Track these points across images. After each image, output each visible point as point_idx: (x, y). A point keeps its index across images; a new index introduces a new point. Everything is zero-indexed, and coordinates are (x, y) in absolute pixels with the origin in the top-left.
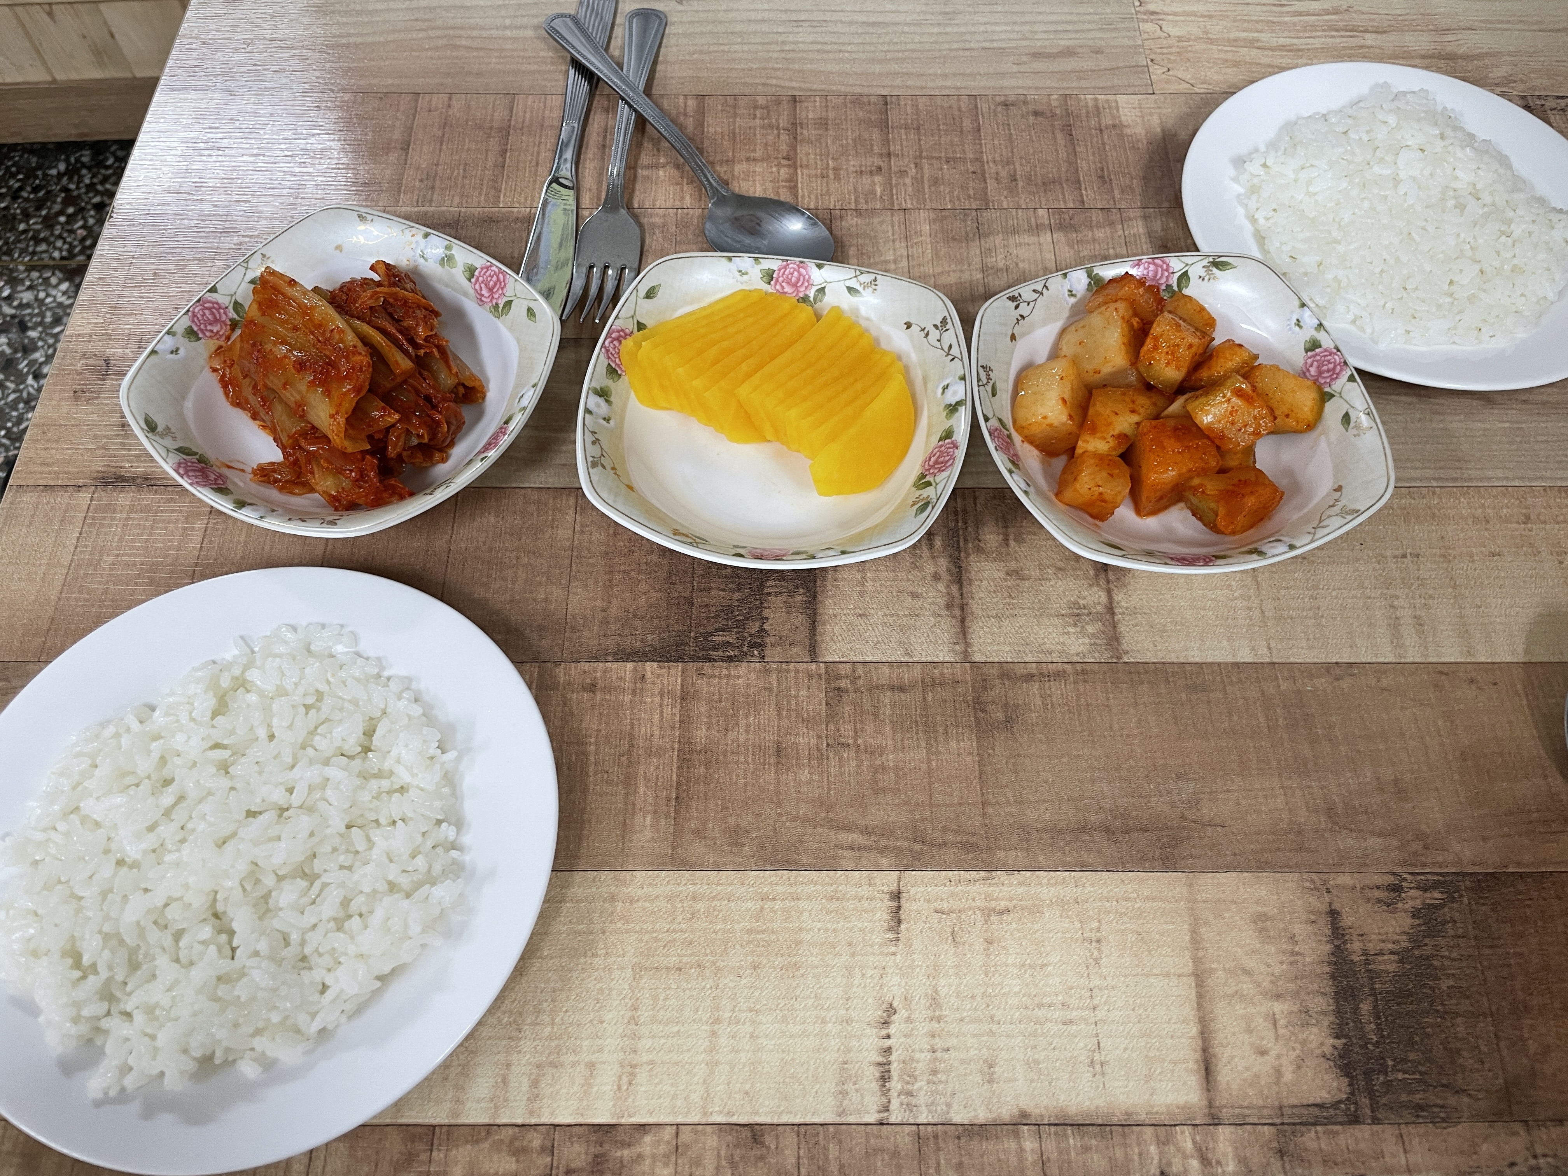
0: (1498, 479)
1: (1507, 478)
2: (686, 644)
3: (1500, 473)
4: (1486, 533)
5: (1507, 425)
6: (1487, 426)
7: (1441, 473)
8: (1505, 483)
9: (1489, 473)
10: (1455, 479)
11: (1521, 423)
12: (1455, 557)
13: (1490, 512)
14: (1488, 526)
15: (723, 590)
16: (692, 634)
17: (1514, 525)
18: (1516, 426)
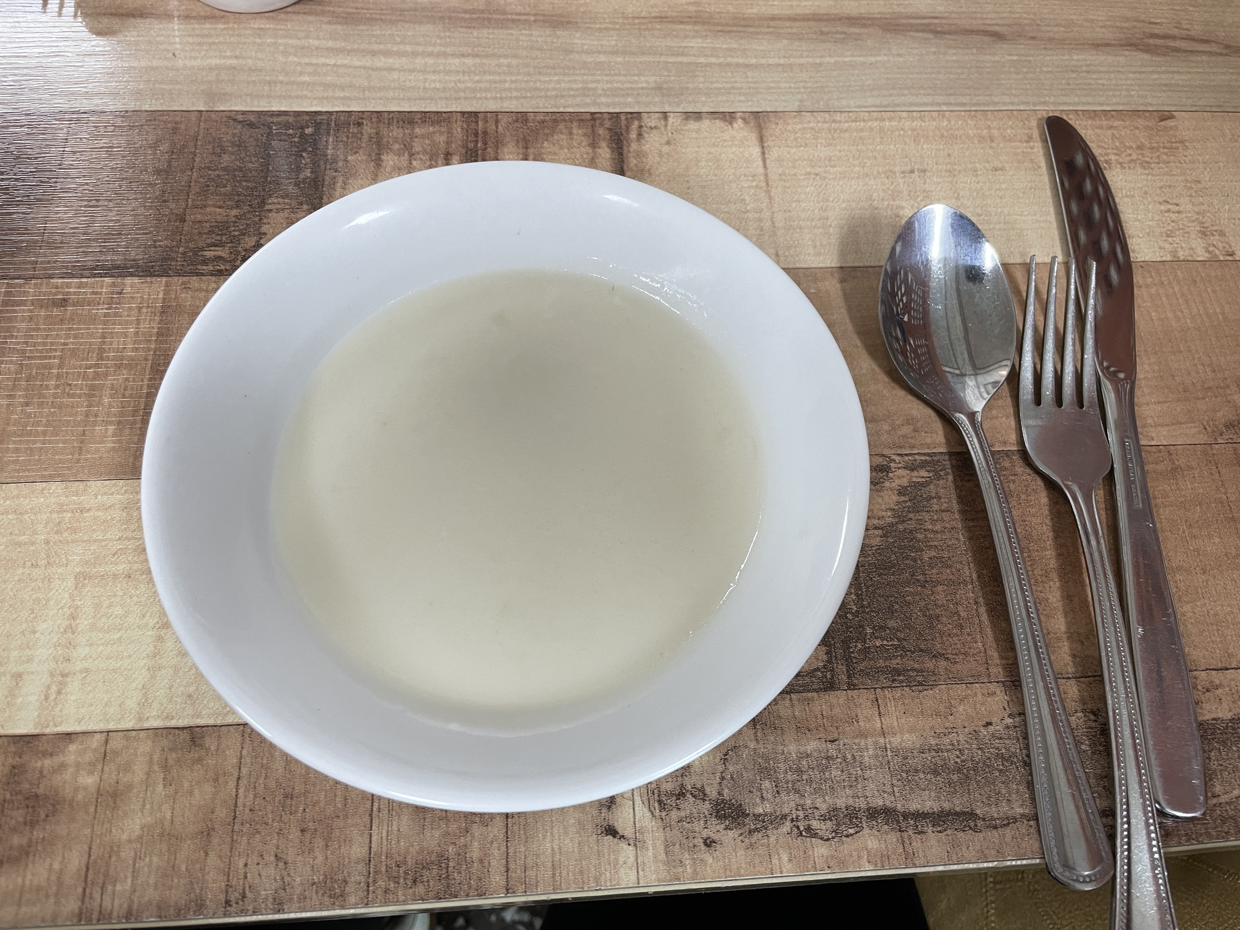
0: (1004, 104)
1: (1012, 104)
2: (174, 259)
3: (1007, 99)
4: (991, 152)
5: (1015, 58)
6: (997, 58)
7: (952, 99)
8: (1010, 108)
9: (996, 99)
10: (964, 104)
11: (1028, 56)
12: (960, 172)
13: (995, 132)
14: (994, 145)
15: (220, 207)
16: (181, 249)
17: (1017, 144)
18: (1023, 58)
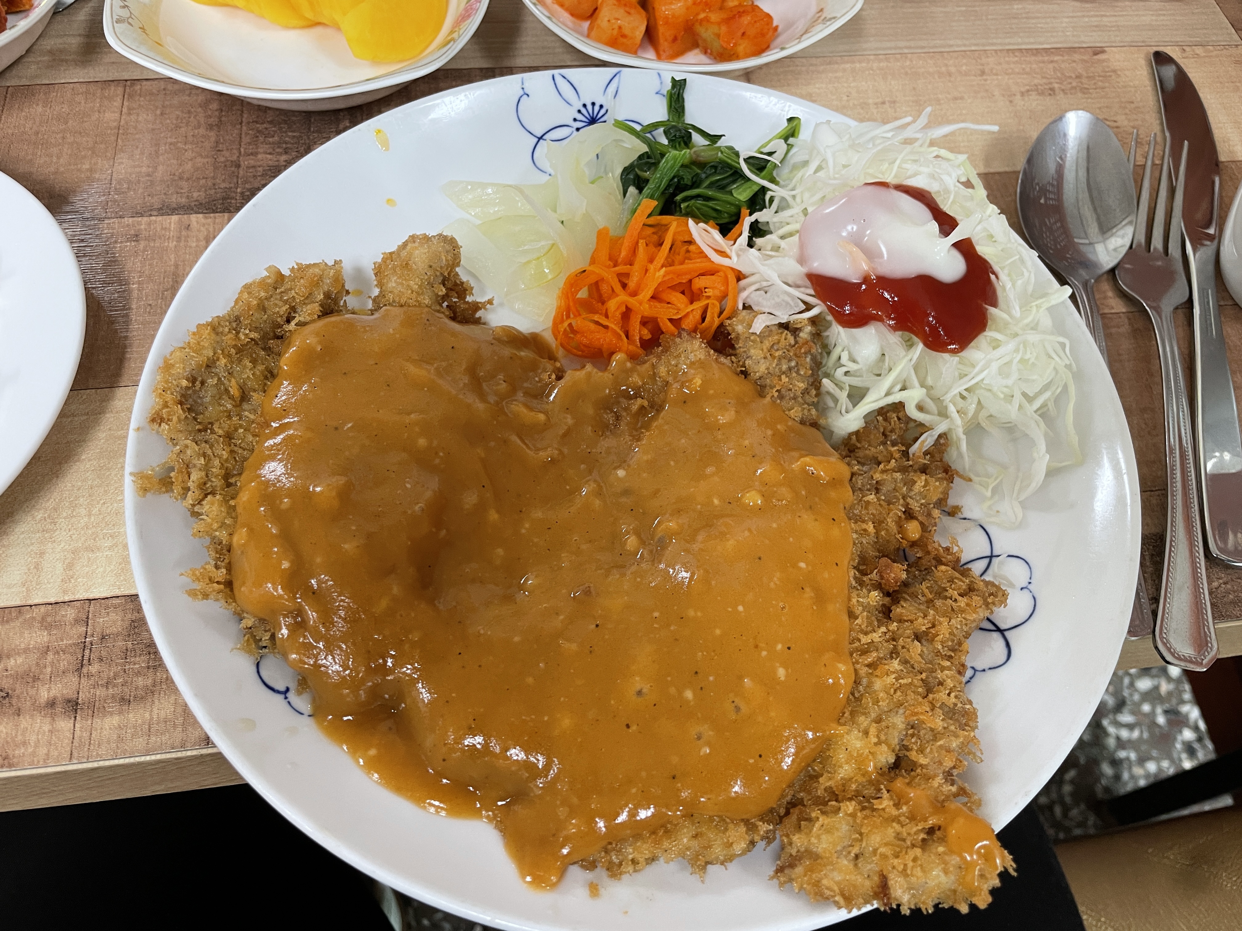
0: (958, 46)
1: (965, 45)
2: (232, 198)
3: (959, 42)
4: (950, 84)
5: (964, 9)
6: (948, 9)
7: (912, 44)
8: (963, 48)
9: (951, 42)
10: (923, 47)
11: (974, 6)
13: (953, 69)
14: (952, 79)
16: (239, 190)
17: (973, 78)
18: (970, 9)
